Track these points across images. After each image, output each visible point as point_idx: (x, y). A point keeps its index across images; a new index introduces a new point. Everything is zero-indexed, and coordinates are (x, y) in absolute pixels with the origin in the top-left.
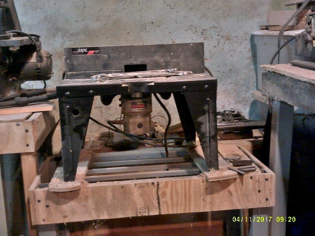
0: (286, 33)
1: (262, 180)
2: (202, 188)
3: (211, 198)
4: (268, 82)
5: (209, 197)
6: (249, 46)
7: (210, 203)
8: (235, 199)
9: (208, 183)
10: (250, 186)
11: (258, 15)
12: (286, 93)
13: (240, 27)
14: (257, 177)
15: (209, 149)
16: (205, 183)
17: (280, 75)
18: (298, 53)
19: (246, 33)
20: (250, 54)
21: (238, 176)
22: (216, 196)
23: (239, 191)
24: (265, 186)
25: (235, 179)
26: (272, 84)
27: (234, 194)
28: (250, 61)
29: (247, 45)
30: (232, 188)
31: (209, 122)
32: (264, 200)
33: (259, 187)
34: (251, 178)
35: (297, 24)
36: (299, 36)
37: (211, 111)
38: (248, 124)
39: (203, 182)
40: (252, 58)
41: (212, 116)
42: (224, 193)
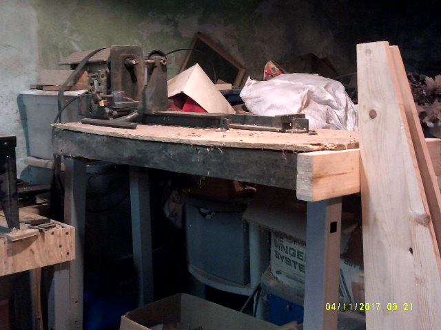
0: (66, 93)
1: (63, 234)
2: (3, 250)
3: (13, 259)
4: (61, 140)
5: (10, 259)
6: (16, 108)
7: (12, 265)
8: (37, 257)
9: (10, 244)
10: (52, 242)
11: (25, 73)
12: (82, 148)
13: (5, 86)
14: (58, 233)
15: (9, 209)
16: (7, 244)
17: (75, 132)
18: (83, 113)
19: (12, 93)
20: (18, 116)
21: (39, 234)
22: (18, 256)
23: (41, 248)
24: (65, 240)
25: (37, 237)
26: (65, 141)
27: (36, 252)
28: (18, 124)
29: (14, 106)
30: (33, 246)
31: (9, 179)
32: (66, 253)
33: (60, 242)
34: (53, 233)
35: (75, 84)
36: (82, 96)
37: (11, 169)
38: (32, 189)
39: (5, 243)
40: (20, 121)
41: (11, 173)
42: (27, 252)
